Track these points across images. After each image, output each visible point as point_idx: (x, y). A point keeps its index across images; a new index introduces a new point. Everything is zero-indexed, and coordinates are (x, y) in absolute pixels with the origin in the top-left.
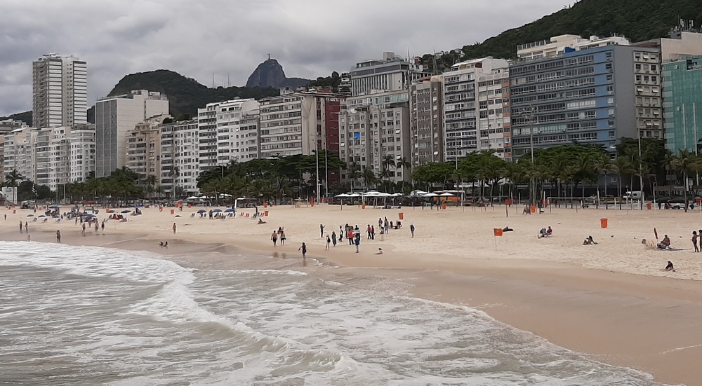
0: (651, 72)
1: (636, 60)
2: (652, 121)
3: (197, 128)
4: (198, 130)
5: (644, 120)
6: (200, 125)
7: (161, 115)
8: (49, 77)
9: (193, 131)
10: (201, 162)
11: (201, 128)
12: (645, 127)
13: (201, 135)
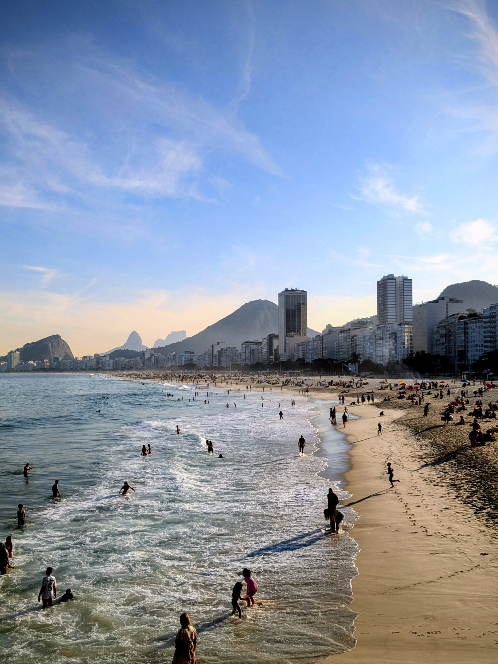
3: (482, 322)
4: (483, 323)
6: (484, 320)
7: (458, 314)
8: (387, 291)
9: (480, 324)
10: (485, 347)
11: (485, 323)
13: (485, 328)
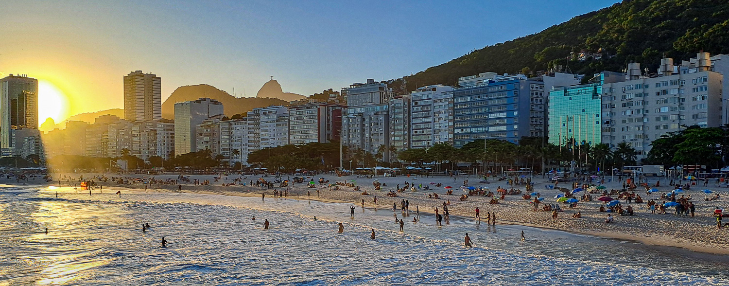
0: (540, 96)
1: (531, 89)
2: (538, 126)
3: (246, 124)
5: (534, 126)
6: (248, 122)
8: (135, 87)
9: (243, 125)
10: (249, 146)
12: (534, 130)
13: (249, 129)
